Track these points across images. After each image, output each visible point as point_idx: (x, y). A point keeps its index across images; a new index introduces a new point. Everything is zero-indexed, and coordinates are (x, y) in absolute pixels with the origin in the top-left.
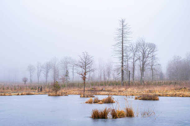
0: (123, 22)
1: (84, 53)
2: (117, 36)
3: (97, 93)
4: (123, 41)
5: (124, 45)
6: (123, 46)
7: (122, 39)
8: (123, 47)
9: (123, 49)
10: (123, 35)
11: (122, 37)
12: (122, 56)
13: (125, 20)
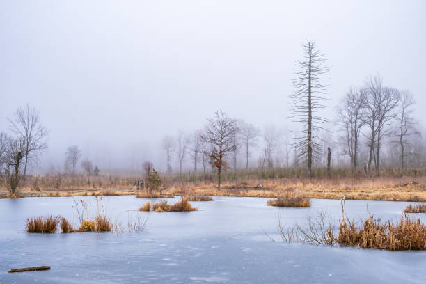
0: (311, 48)
1: (217, 113)
2: (297, 76)
3: (241, 192)
4: (310, 87)
5: (312, 95)
6: (310, 96)
7: (310, 83)
8: (310, 100)
9: (310, 103)
10: (310, 74)
11: (310, 78)
12: (308, 117)
13: (316, 45)
